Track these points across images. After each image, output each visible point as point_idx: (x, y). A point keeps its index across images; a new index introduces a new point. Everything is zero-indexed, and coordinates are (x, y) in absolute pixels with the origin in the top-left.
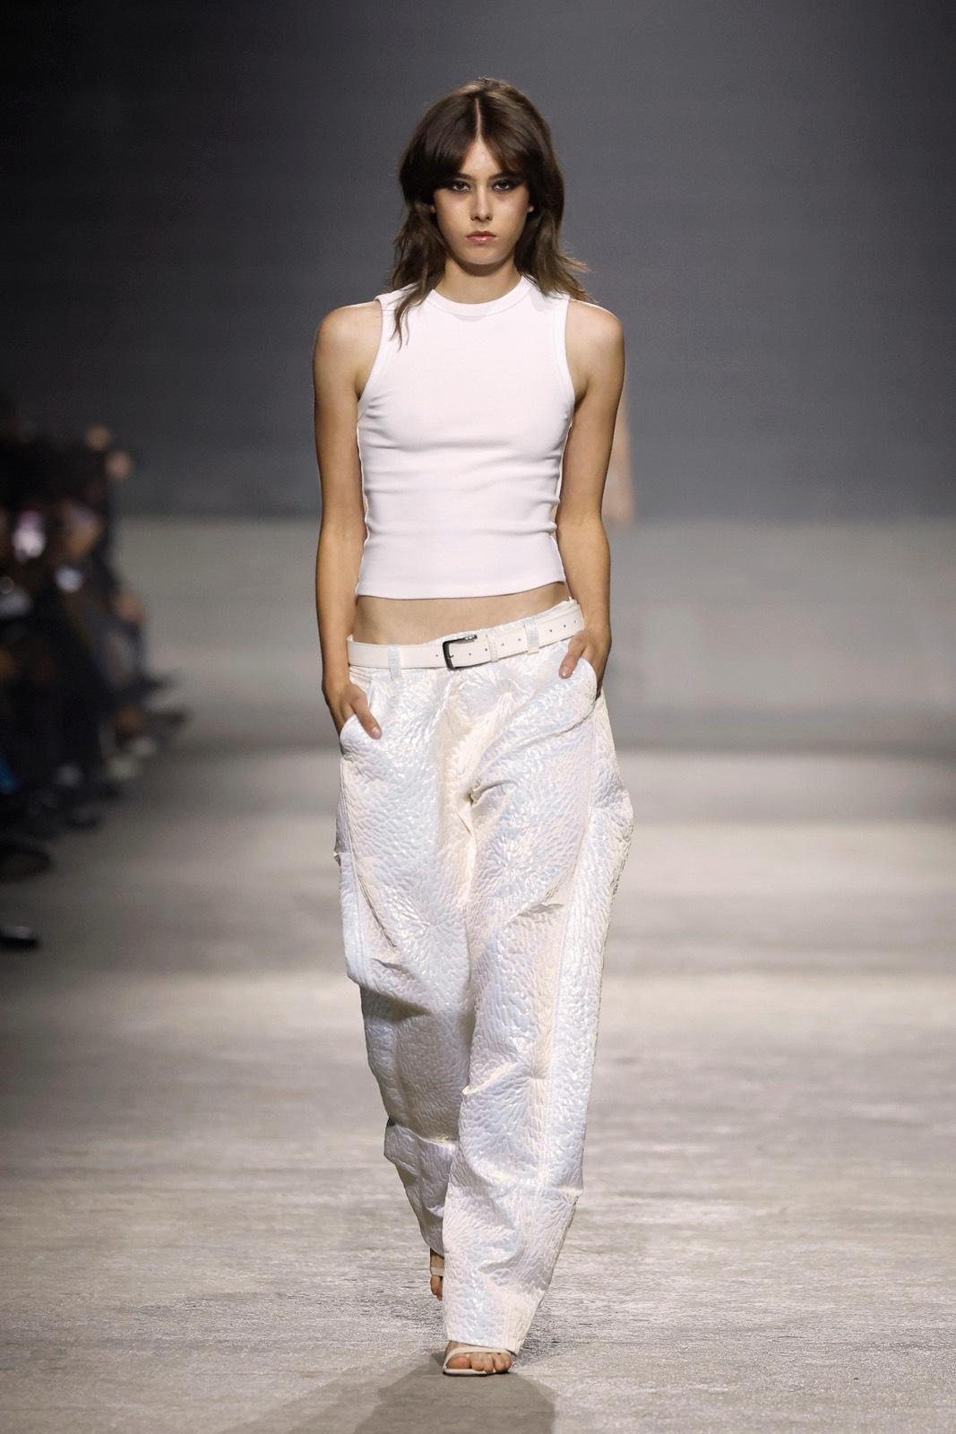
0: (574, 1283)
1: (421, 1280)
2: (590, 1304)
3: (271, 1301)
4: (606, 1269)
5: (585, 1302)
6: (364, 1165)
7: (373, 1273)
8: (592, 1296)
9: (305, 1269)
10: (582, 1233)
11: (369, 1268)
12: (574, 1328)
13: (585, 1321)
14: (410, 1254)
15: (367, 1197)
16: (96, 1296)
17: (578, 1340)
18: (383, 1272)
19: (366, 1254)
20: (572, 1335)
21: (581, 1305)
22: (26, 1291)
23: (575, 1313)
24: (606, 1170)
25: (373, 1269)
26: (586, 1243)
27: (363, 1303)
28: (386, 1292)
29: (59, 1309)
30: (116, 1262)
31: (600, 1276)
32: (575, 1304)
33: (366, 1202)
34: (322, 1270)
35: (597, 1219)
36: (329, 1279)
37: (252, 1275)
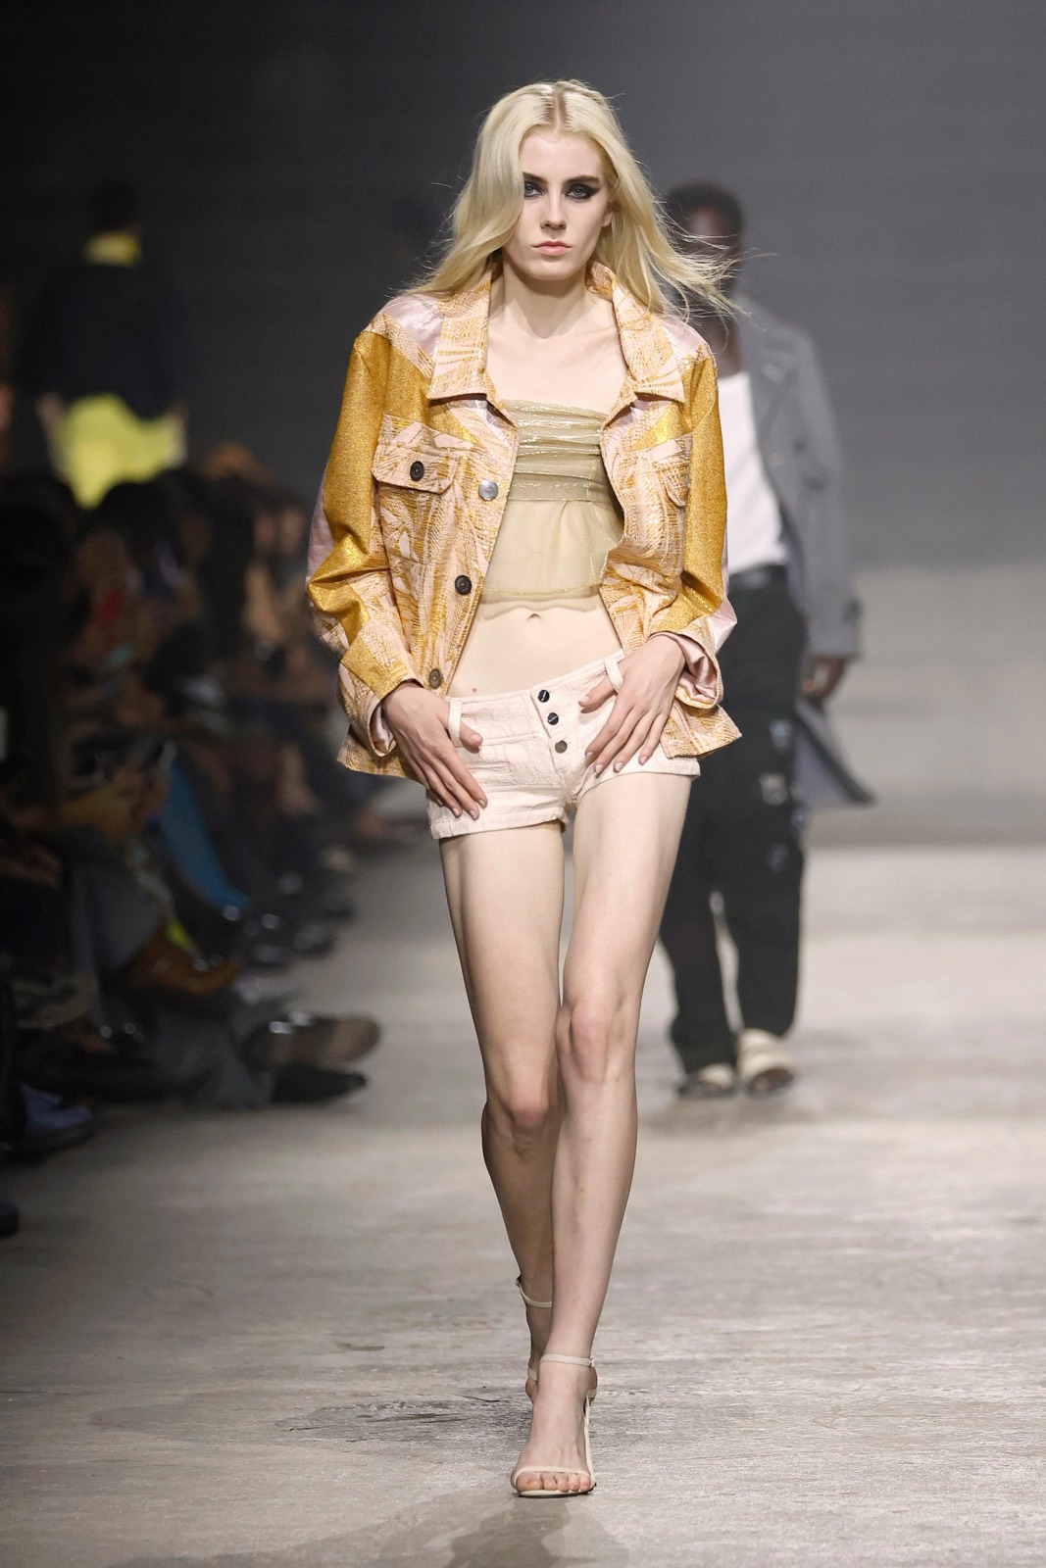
0: (1003, 1493)
1: (814, 1494)
2: (1026, 1518)
3: (635, 1521)
4: (1040, 1475)
5: (1021, 1515)
6: (723, 1356)
7: (754, 1486)
8: (1028, 1507)
9: (670, 1482)
10: (1004, 1432)
11: (747, 1480)
12: (1012, 1547)
13: (1024, 1538)
14: (796, 1461)
15: (732, 1393)
16: (420, 1520)
17: (1018, 1562)
18: (766, 1484)
19: (742, 1463)
20: (1010, 1557)
21: (1016, 1520)
22: (333, 1516)
23: (1010, 1529)
24: (1023, 1354)
25: (754, 1480)
26: (1009, 1444)
27: (747, 1522)
28: (774, 1508)
29: (376, 1537)
30: (437, 1479)
31: (1035, 1483)
32: (1009, 1518)
33: (733, 1400)
34: (692, 1482)
35: (1017, 1414)
36: (702, 1494)
37: (607, 1491)
